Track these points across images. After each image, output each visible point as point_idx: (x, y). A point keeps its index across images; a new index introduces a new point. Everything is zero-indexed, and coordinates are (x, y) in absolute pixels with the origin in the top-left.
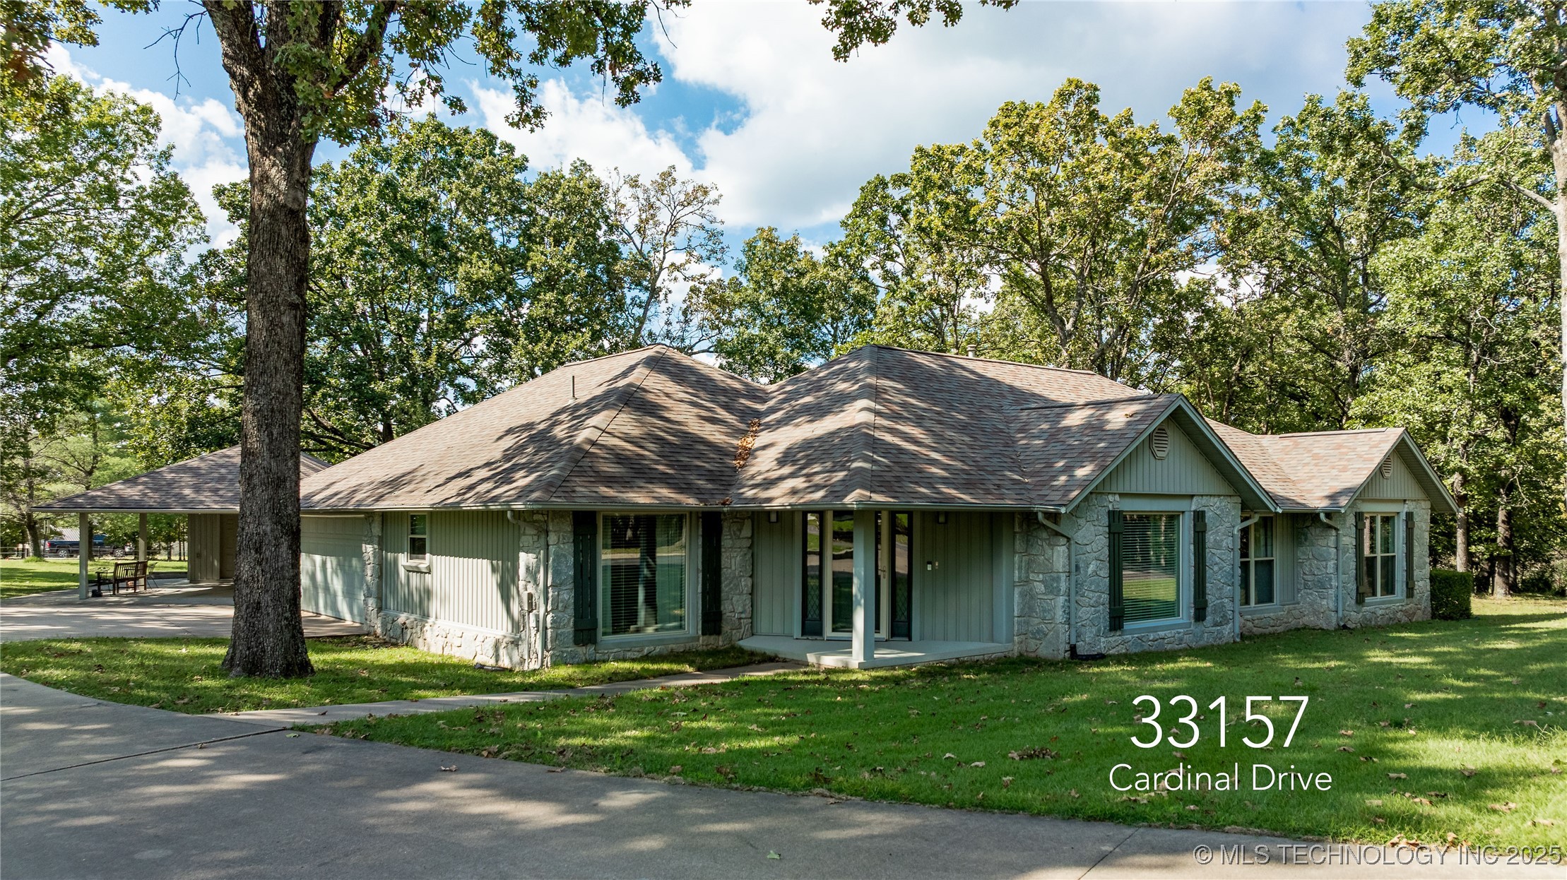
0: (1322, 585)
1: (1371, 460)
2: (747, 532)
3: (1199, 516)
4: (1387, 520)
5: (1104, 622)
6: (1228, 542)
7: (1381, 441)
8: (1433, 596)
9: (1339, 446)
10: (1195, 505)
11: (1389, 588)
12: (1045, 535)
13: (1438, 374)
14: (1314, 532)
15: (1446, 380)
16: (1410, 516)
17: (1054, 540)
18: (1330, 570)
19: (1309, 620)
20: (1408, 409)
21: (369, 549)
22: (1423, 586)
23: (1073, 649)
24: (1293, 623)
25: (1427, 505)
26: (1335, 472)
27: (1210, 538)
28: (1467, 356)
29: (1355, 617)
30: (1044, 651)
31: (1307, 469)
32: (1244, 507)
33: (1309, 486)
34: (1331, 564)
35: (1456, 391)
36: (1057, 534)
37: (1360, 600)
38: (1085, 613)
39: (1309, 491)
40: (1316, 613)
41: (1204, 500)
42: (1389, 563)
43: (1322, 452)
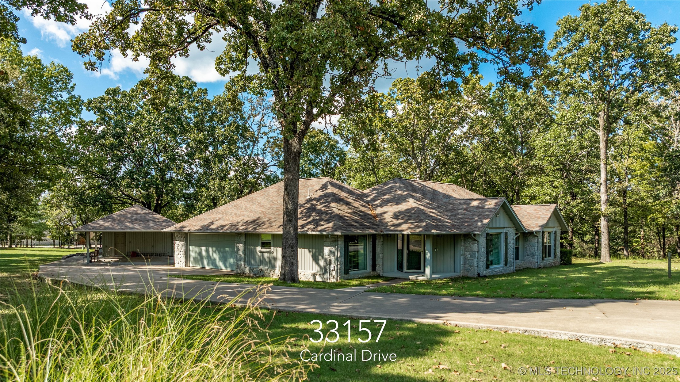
0: (533, 254)
1: (547, 215)
2: (382, 240)
3: (506, 234)
4: (549, 233)
5: (485, 266)
6: (512, 242)
7: (549, 209)
8: (561, 257)
9: (535, 210)
10: (505, 231)
11: (549, 256)
12: (470, 240)
13: (552, 181)
14: (530, 238)
15: (556, 184)
16: (555, 232)
17: (474, 242)
18: (536, 249)
19: (529, 265)
20: (544, 194)
21: (241, 246)
22: (558, 254)
23: (479, 274)
24: (524, 266)
25: (560, 228)
26: (536, 219)
27: (508, 240)
28: (562, 175)
29: (542, 265)
30: (470, 275)
31: (526, 217)
32: (516, 230)
33: (528, 223)
34: (536, 248)
35: (560, 188)
36: (475, 240)
37: (543, 259)
38: (481, 263)
39: (529, 225)
40: (531, 263)
41: (507, 229)
42: (550, 246)
43: (530, 212)
